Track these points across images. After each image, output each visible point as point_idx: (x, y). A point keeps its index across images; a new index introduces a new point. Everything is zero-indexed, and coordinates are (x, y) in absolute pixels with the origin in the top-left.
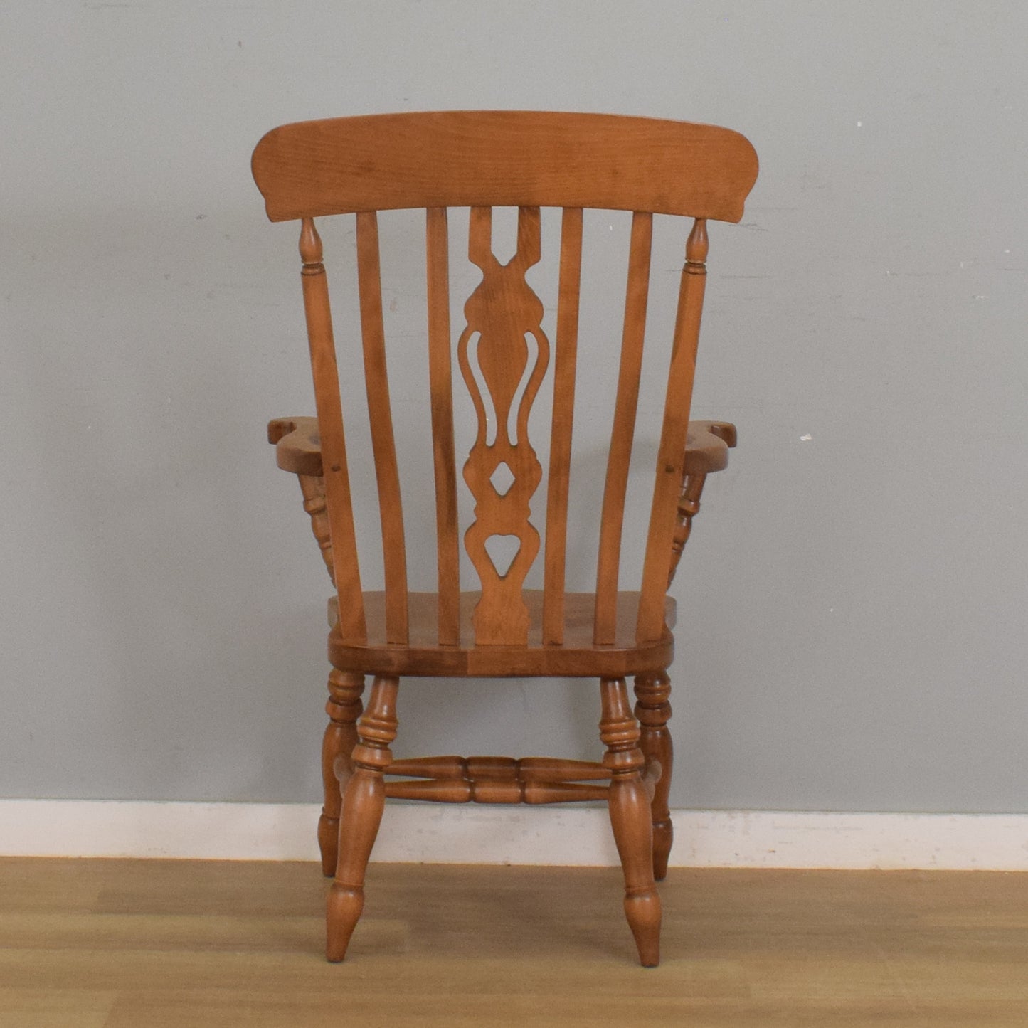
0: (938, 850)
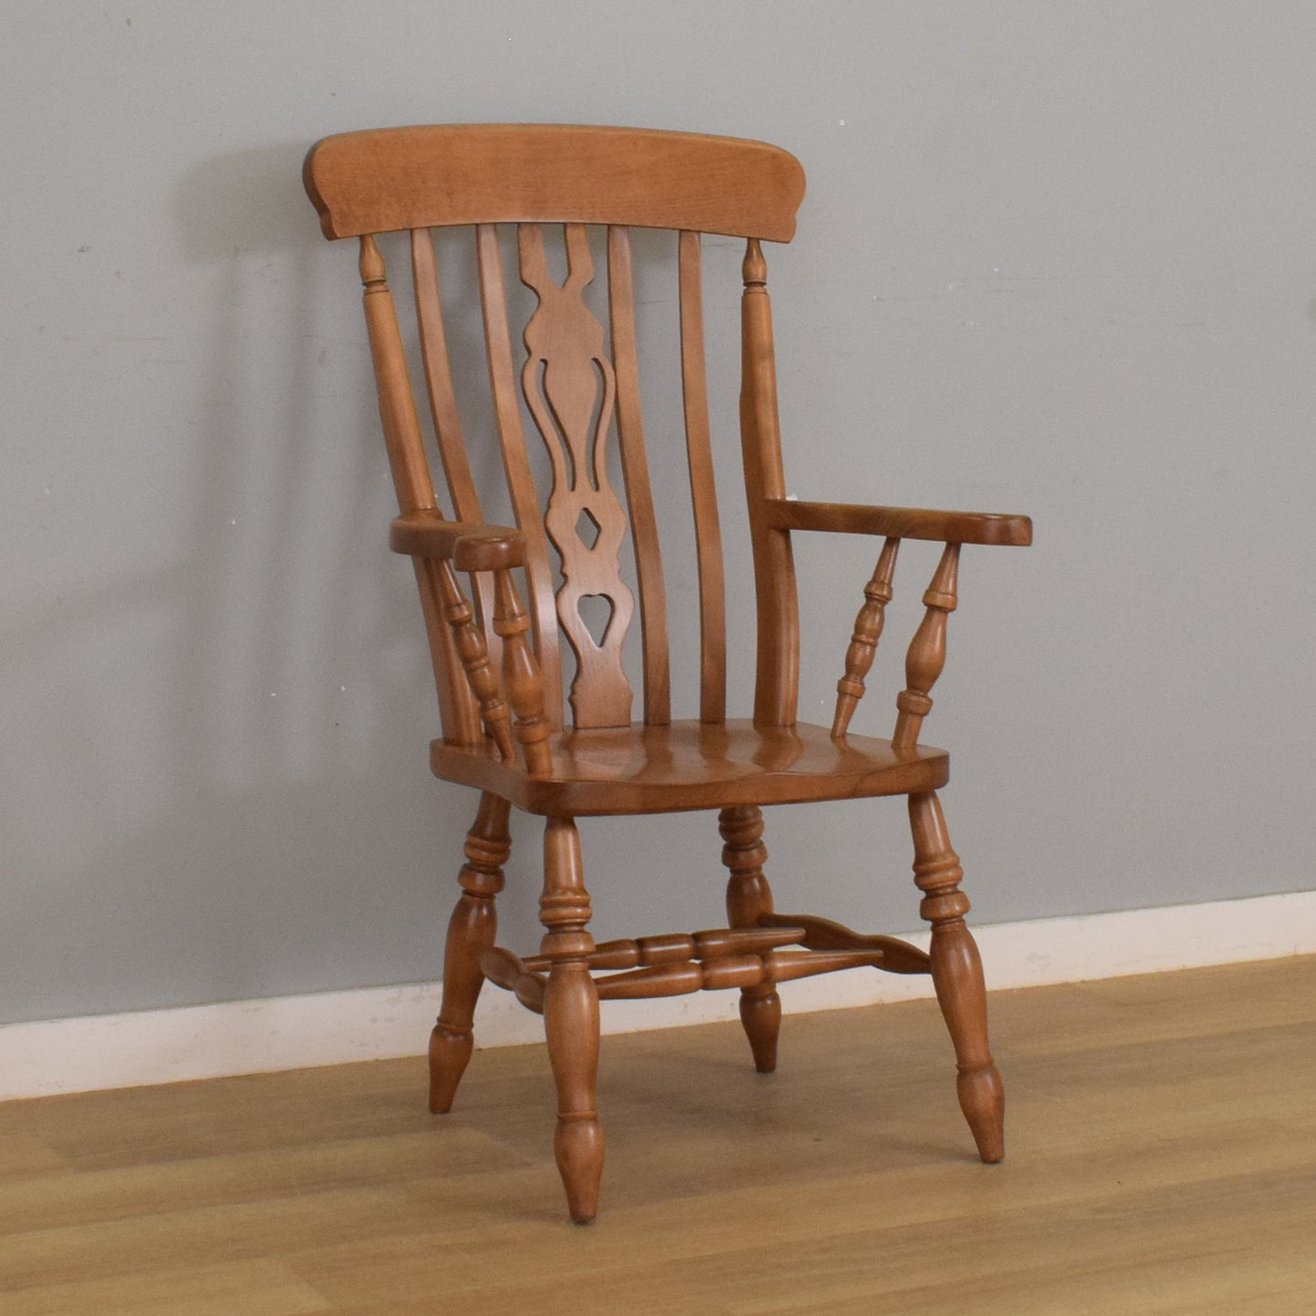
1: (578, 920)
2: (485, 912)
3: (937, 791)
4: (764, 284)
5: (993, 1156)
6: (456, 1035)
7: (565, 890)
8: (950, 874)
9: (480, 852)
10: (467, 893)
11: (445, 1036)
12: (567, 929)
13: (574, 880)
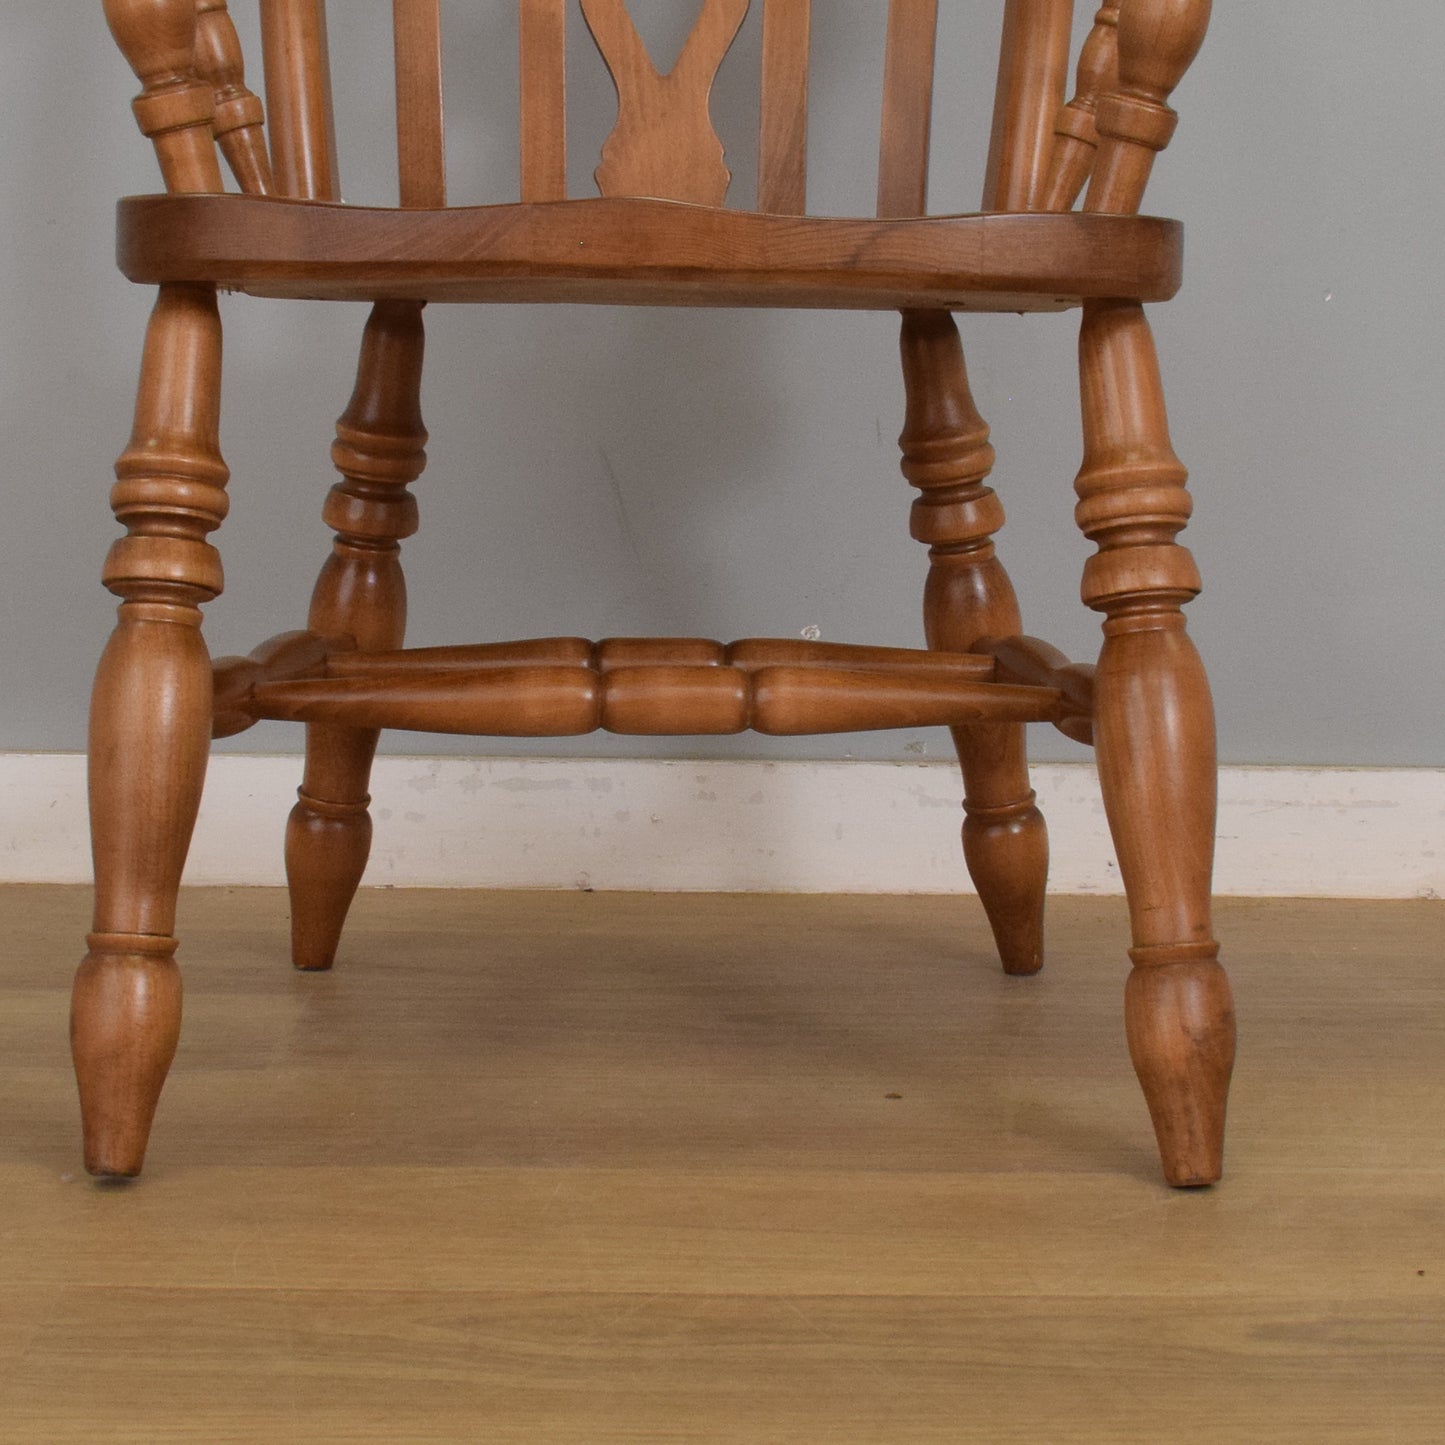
1: (181, 511)
2: (371, 579)
3: (1147, 307)
5: (1184, 1173)
6: (328, 819)
7: (164, 444)
8: (1151, 498)
9: (362, 458)
10: (343, 540)
11: (308, 819)
12: (155, 527)
13: (186, 424)
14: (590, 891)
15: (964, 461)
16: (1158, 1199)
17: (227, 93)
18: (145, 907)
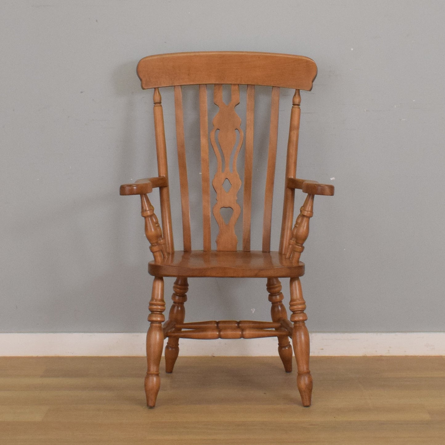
0: (390, 347)
1: (159, 310)
2: (179, 309)
3: (300, 277)
4: (300, 105)
5: (305, 404)
6: (172, 348)
7: (156, 300)
8: (300, 306)
9: (178, 290)
10: (174, 302)
11: (169, 348)
12: (155, 313)
13: (159, 297)
14: (214, 357)
15: (277, 289)
16: (302, 408)
17: (160, 239)
18: (155, 368)
